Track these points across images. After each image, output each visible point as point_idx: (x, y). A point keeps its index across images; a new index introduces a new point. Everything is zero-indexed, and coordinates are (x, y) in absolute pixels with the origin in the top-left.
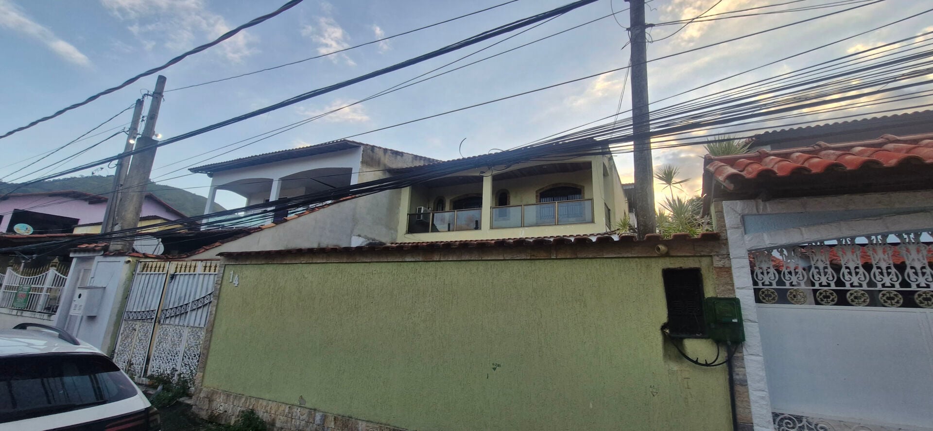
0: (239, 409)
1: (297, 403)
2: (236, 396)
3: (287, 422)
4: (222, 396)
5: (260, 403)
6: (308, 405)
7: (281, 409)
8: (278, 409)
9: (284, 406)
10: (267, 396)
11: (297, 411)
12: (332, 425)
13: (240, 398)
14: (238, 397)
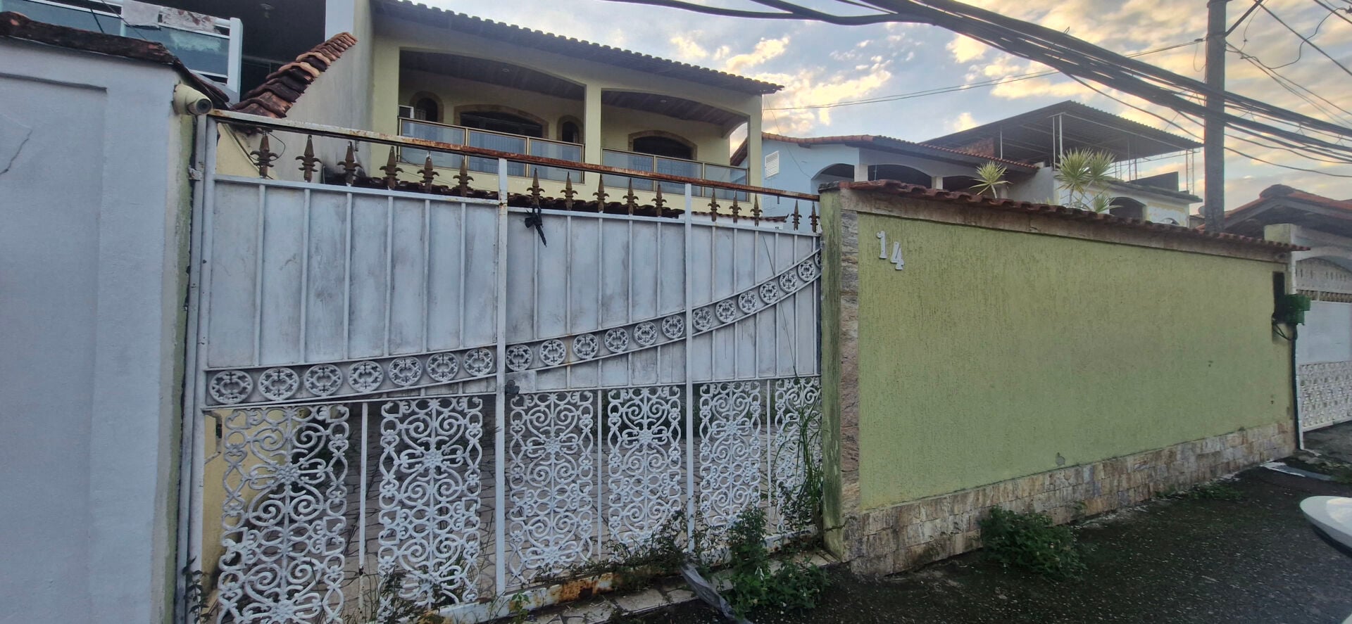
0: (966, 516)
1: (1054, 465)
2: (956, 497)
3: (1049, 498)
4: (923, 511)
5: (1002, 488)
6: (1069, 463)
7: (1038, 484)
8: (1034, 485)
9: (1041, 477)
10: (1006, 474)
11: (1060, 475)
12: (1102, 474)
13: (965, 496)
14: (959, 496)
